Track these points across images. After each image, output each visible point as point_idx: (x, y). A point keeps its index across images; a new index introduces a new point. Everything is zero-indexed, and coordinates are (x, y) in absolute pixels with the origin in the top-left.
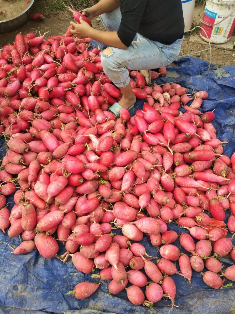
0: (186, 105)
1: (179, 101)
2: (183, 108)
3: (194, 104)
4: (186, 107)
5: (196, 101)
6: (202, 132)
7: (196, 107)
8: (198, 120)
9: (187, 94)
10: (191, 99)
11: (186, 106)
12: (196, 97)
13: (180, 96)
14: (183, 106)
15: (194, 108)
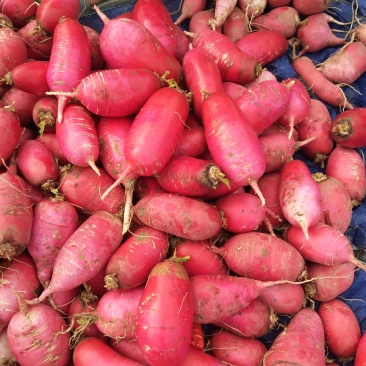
0: (308, 54)
1: (291, 31)
2: (291, 62)
3: (336, 62)
4: (305, 64)
5: (347, 54)
6: (296, 183)
7: (341, 75)
8: (319, 126)
9: (331, 19)
10: (338, 40)
11: (306, 59)
12: (357, 39)
13: (302, 16)
14: (294, 56)
15: (330, 74)
